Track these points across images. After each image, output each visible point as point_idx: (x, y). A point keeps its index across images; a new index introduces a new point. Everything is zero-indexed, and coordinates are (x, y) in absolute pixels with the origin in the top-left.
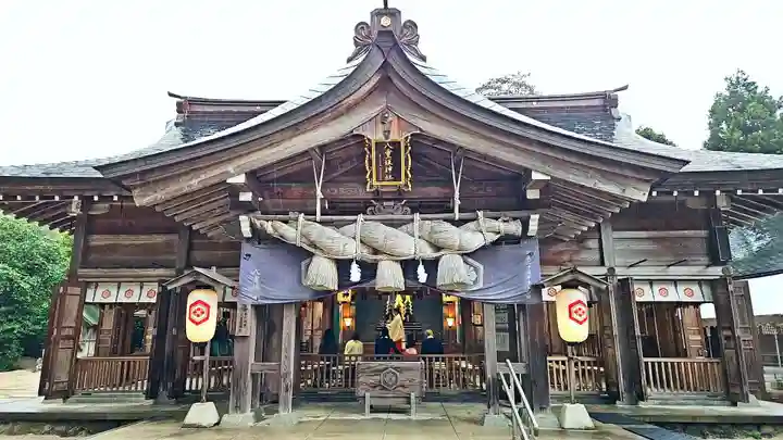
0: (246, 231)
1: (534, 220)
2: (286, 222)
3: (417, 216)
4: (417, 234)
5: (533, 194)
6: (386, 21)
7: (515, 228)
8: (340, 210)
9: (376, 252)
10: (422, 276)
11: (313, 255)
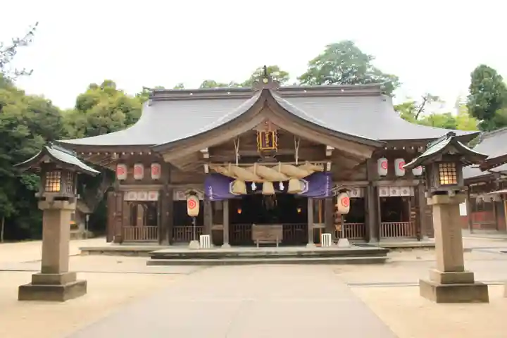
0: (207, 170)
1: (329, 164)
2: (223, 166)
3: (280, 163)
4: (280, 170)
5: (328, 154)
6: (265, 81)
7: (321, 168)
8: (246, 160)
9: (262, 178)
10: (282, 187)
11: (234, 179)
